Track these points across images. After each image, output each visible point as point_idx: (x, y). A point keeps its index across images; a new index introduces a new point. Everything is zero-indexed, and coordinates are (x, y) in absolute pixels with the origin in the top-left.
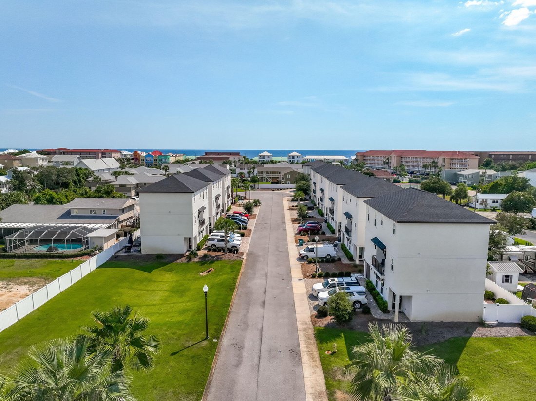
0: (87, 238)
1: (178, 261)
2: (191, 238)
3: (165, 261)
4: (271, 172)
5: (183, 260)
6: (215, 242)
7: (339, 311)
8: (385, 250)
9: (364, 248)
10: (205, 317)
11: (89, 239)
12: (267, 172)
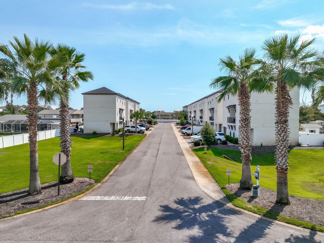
0: (50, 125)
1: (106, 136)
2: (114, 123)
3: (98, 135)
4: (164, 115)
5: (109, 135)
6: (129, 128)
7: (207, 134)
8: (235, 107)
9: (222, 124)
10: (123, 145)
11: (51, 126)
12: (161, 115)
